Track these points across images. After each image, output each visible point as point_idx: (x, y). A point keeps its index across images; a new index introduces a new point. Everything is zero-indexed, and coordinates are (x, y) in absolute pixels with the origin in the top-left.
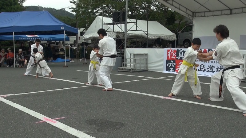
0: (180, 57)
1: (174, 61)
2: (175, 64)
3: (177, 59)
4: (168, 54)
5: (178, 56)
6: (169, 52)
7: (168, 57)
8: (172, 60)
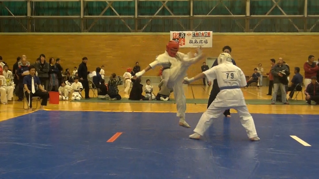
0: (182, 37)
1: (178, 39)
2: (178, 41)
3: (180, 38)
4: (173, 35)
5: (181, 36)
6: (175, 34)
7: (173, 37)
8: (177, 39)
